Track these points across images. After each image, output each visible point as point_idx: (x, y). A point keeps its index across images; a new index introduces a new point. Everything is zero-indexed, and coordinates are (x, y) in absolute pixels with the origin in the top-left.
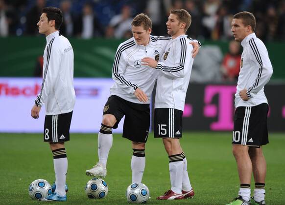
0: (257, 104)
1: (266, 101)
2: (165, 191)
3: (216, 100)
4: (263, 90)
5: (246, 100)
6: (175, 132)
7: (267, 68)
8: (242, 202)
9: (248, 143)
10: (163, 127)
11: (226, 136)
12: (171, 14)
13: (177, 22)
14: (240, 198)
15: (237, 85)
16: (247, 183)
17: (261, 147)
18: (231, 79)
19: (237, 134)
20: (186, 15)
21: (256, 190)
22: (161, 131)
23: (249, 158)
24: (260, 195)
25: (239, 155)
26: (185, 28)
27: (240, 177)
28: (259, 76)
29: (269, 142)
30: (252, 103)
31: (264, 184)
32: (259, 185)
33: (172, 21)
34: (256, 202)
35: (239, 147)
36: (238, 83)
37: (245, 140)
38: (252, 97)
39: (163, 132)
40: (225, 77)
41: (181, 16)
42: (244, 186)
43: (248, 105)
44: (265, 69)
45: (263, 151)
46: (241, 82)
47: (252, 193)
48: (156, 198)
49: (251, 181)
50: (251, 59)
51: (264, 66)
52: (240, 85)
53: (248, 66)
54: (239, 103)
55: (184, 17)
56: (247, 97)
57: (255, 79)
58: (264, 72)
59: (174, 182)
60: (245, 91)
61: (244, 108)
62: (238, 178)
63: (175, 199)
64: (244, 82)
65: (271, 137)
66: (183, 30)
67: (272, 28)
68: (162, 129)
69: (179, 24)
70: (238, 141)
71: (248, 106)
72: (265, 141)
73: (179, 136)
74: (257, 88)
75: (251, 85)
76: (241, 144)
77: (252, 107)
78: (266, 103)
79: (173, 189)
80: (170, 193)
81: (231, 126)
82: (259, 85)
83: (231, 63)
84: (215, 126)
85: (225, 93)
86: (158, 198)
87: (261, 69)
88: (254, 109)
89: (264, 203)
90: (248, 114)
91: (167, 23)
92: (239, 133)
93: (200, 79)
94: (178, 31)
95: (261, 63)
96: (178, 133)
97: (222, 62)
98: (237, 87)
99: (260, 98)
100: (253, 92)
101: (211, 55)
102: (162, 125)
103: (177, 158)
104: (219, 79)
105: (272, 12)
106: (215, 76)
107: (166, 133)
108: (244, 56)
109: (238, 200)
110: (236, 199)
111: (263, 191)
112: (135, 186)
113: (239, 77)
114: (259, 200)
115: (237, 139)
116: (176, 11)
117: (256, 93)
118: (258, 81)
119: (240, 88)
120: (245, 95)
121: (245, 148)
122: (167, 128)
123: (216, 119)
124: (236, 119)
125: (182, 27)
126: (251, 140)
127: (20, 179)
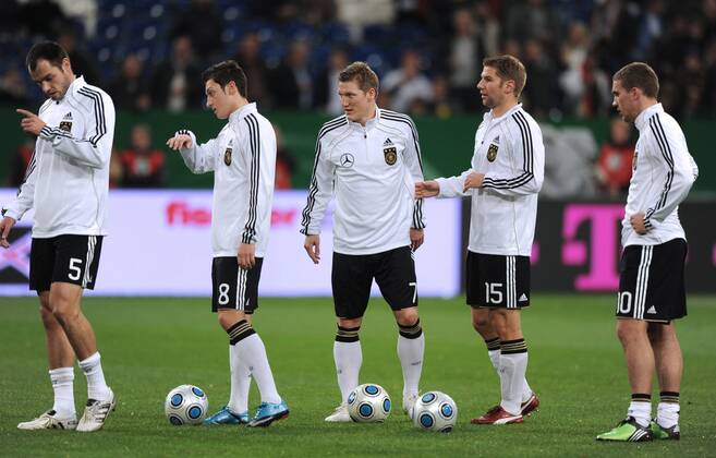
0: (664, 241)
1: (681, 235)
2: (487, 408)
3: (585, 232)
4: (675, 213)
5: (642, 233)
6: (518, 298)
7: (682, 173)
8: (635, 429)
9: (646, 316)
10: (496, 289)
11: (604, 301)
12: (486, 68)
13: (497, 81)
14: (632, 420)
15: (626, 203)
16: (644, 391)
17: (672, 322)
18: (614, 192)
19: (626, 297)
20: (514, 64)
21: (661, 405)
22: (491, 296)
23: (649, 344)
24: (670, 414)
25: (630, 337)
26: (516, 90)
27: (631, 379)
28: (668, 187)
29: (688, 312)
30: (654, 239)
31: (677, 395)
32: (668, 396)
33: (488, 79)
34: (661, 428)
35: (630, 322)
36: (629, 200)
37: (640, 309)
38: (654, 228)
39: (496, 297)
40: (602, 187)
41: (505, 69)
42: (638, 397)
43: (647, 242)
44: (679, 174)
45: (675, 331)
46: (635, 197)
47: (654, 412)
48: (469, 421)
49: (651, 387)
50: (653, 153)
51: (677, 168)
52: (632, 203)
53: (648, 167)
54: (630, 239)
55: (510, 70)
56: (644, 228)
57: (660, 192)
58: (676, 179)
59: (508, 392)
60: (640, 215)
61: (640, 247)
62: (628, 382)
63: (508, 423)
64: (639, 197)
65: (692, 303)
66: (512, 95)
67: (694, 94)
68: (493, 292)
69: (502, 84)
70: (628, 310)
71: (648, 244)
72: (680, 312)
73: (526, 304)
74: (662, 212)
75: (653, 206)
76: (632, 316)
77: (655, 246)
78: (681, 239)
79: (503, 404)
80: (497, 412)
81: (615, 282)
82: (667, 205)
83: (614, 161)
84: (583, 283)
85: (602, 218)
86: (476, 422)
87: (671, 174)
88: (659, 250)
89: (676, 430)
90: (646, 259)
91: (479, 86)
92: (630, 295)
93: (554, 192)
94: (502, 98)
95: (670, 162)
96: (523, 298)
97: (597, 160)
98: (627, 207)
99: (671, 229)
100: (656, 219)
101: (575, 146)
102: (493, 285)
103: (516, 346)
104: (591, 191)
105: (692, 63)
106: (583, 187)
107: (500, 300)
108: (640, 148)
109: (627, 425)
110: (625, 422)
111: (676, 407)
112: (430, 398)
113: (631, 187)
114: (668, 424)
115: (625, 308)
116: (493, 61)
117: (661, 220)
118: (665, 196)
119: (632, 208)
120: (641, 223)
121: (641, 325)
122: (503, 290)
123: (585, 268)
124: (623, 269)
125: (509, 90)
126: (652, 310)
127: (211, 386)
